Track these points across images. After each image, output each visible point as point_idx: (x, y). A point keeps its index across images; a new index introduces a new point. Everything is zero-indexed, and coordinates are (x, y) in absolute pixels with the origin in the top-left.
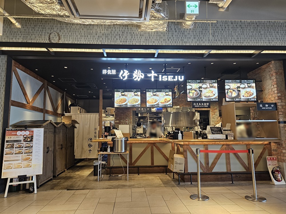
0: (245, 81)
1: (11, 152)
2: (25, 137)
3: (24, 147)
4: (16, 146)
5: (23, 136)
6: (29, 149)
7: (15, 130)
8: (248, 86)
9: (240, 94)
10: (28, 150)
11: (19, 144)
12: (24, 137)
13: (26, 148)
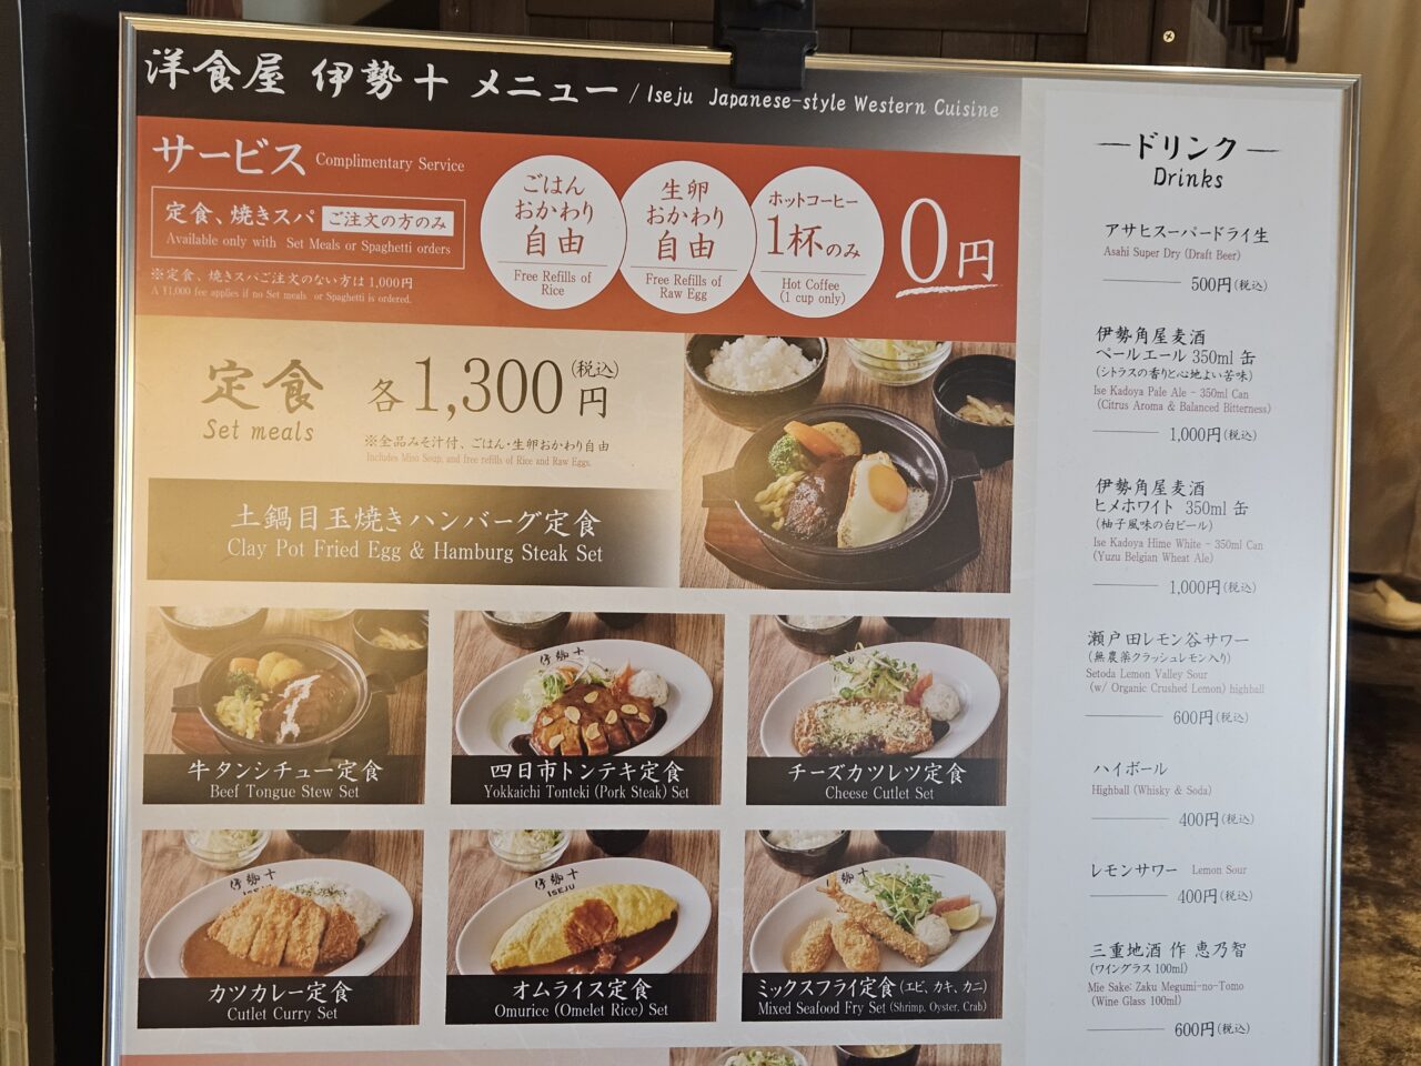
1: (343, 938)
2: (764, 408)
3: (733, 776)
4: (468, 717)
5: (702, 352)
6: (898, 844)
7: (405, 109)
10: (863, 885)
11: (557, 631)
12: (730, 404)
13: (809, 825)
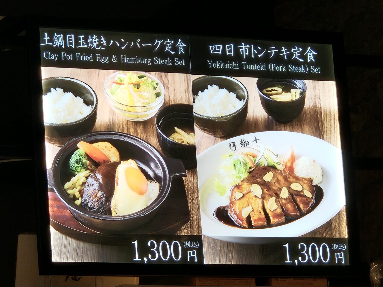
0: (245, 49)
8: (268, 105)
9: (195, 190)
